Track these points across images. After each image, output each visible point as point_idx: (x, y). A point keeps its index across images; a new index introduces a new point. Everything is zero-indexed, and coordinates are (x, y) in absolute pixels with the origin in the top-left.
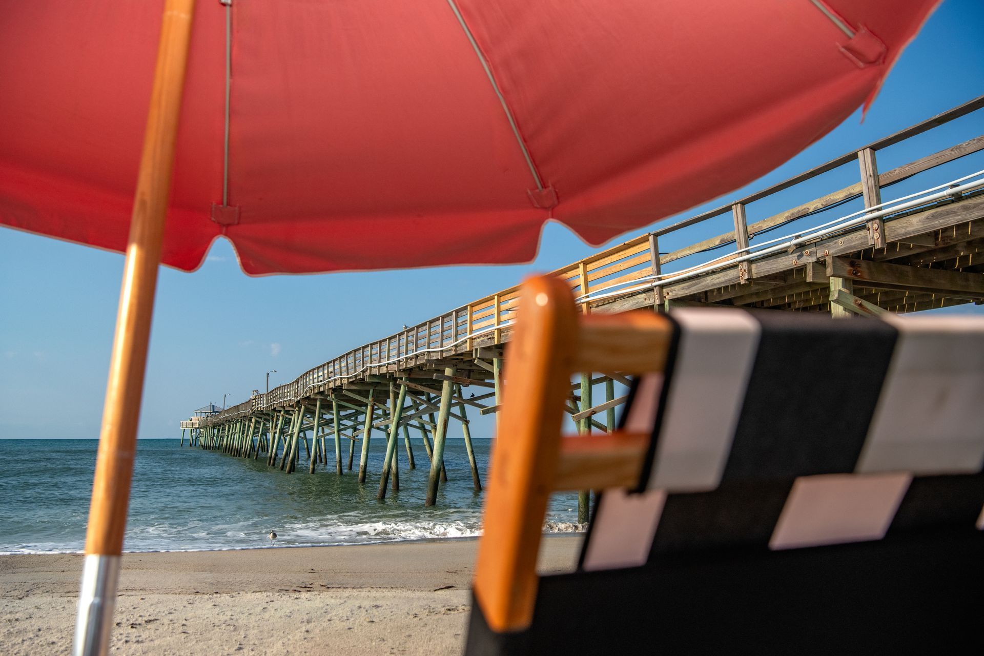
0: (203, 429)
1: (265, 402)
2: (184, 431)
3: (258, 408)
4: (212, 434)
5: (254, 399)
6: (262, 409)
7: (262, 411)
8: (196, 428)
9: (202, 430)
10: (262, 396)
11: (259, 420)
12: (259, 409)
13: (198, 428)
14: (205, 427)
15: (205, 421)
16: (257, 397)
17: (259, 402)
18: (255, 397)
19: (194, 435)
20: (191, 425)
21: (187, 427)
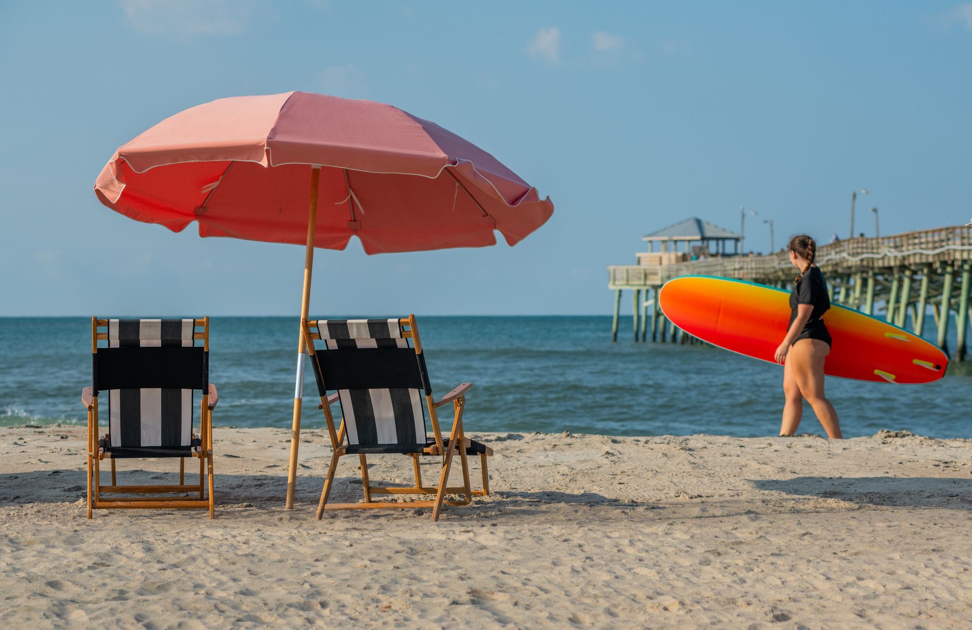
2: (620, 295)
8: (656, 288)
19: (650, 305)
20: (639, 279)
21: (627, 284)
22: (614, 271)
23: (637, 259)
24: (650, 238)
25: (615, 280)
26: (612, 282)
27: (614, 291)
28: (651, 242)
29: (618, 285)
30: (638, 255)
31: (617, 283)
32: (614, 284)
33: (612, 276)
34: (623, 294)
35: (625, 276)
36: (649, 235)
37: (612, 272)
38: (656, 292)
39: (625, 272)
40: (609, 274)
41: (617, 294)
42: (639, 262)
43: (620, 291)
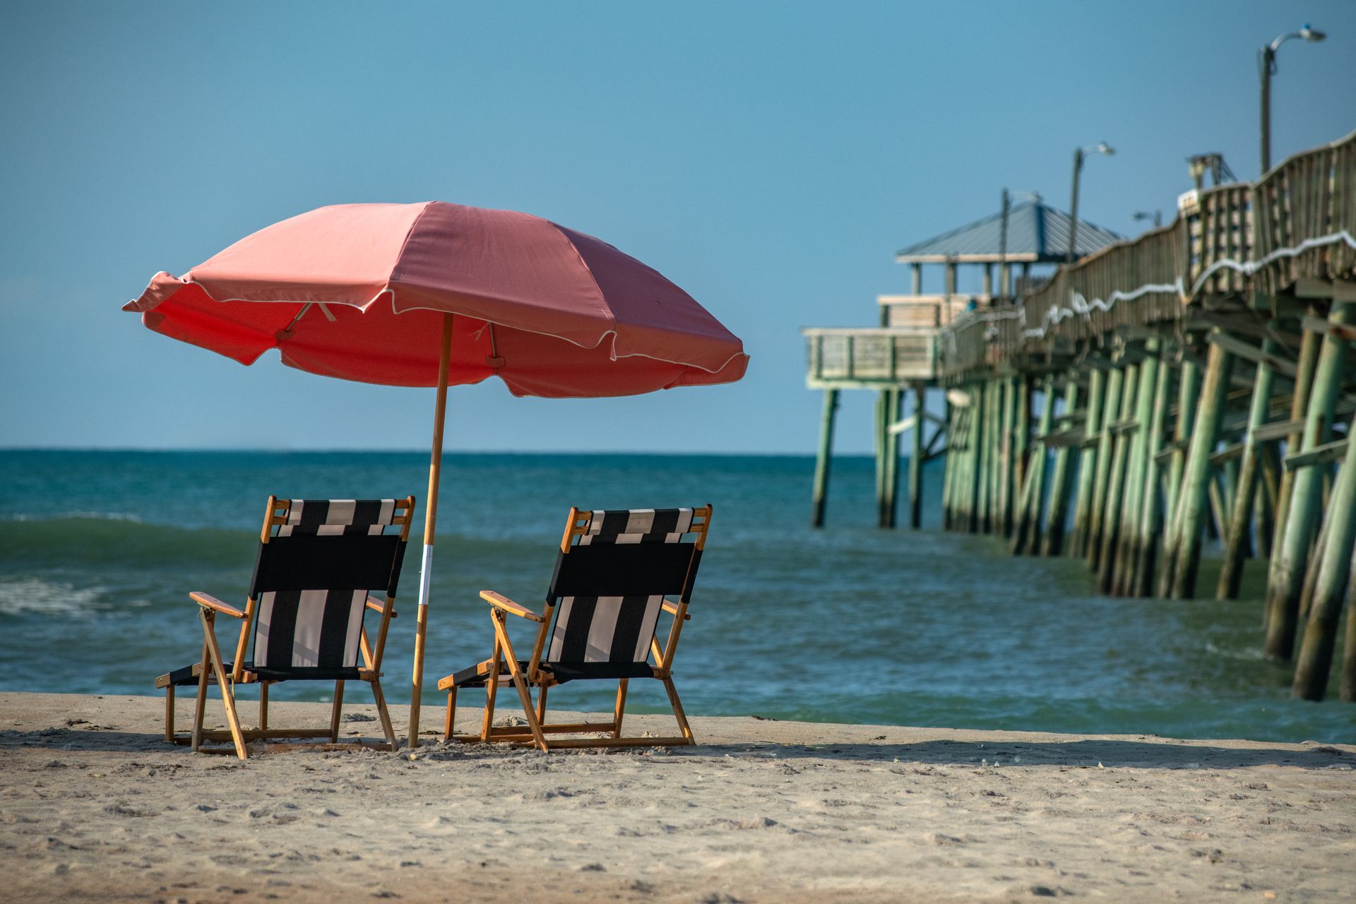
0: (963, 387)
1: (1251, 239)
2: (834, 406)
3: (1216, 277)
4: (1020, 432)
5: (1196, 216)
6: (1239, 285)
7: (1237, 297)
8: (921, 386)
9: (958, 398)
10: (1236, 198)
11: (1244, 350)
12: (1224, 284)
13: (933, 382)
14: (976, 378)
15: (970, 331)
16: (1212, 205)
17: (1224, 240)
18: (1204, 201)
19: (907, 430)
20: (880, 365)
21: (851, 377)
22: (821, 339)
23: (880, 312)
24: (914, 258)
25: (820, 366)
26: (813, 372)
27: (819, 392)
28: (917, 266)
29: (828, 380)
30: (885, 299)
31: (826, 373)
32: (819, 376)
33: (814, 356)
34: (842, 400)
35: (845, 355)
36: (911, 251)
37: (814, 343)
38: (921, 399)
39: (845, 343)
40: (809, 348)
41: (826, 402)
42: (885, 322)
43: (835, 394)
